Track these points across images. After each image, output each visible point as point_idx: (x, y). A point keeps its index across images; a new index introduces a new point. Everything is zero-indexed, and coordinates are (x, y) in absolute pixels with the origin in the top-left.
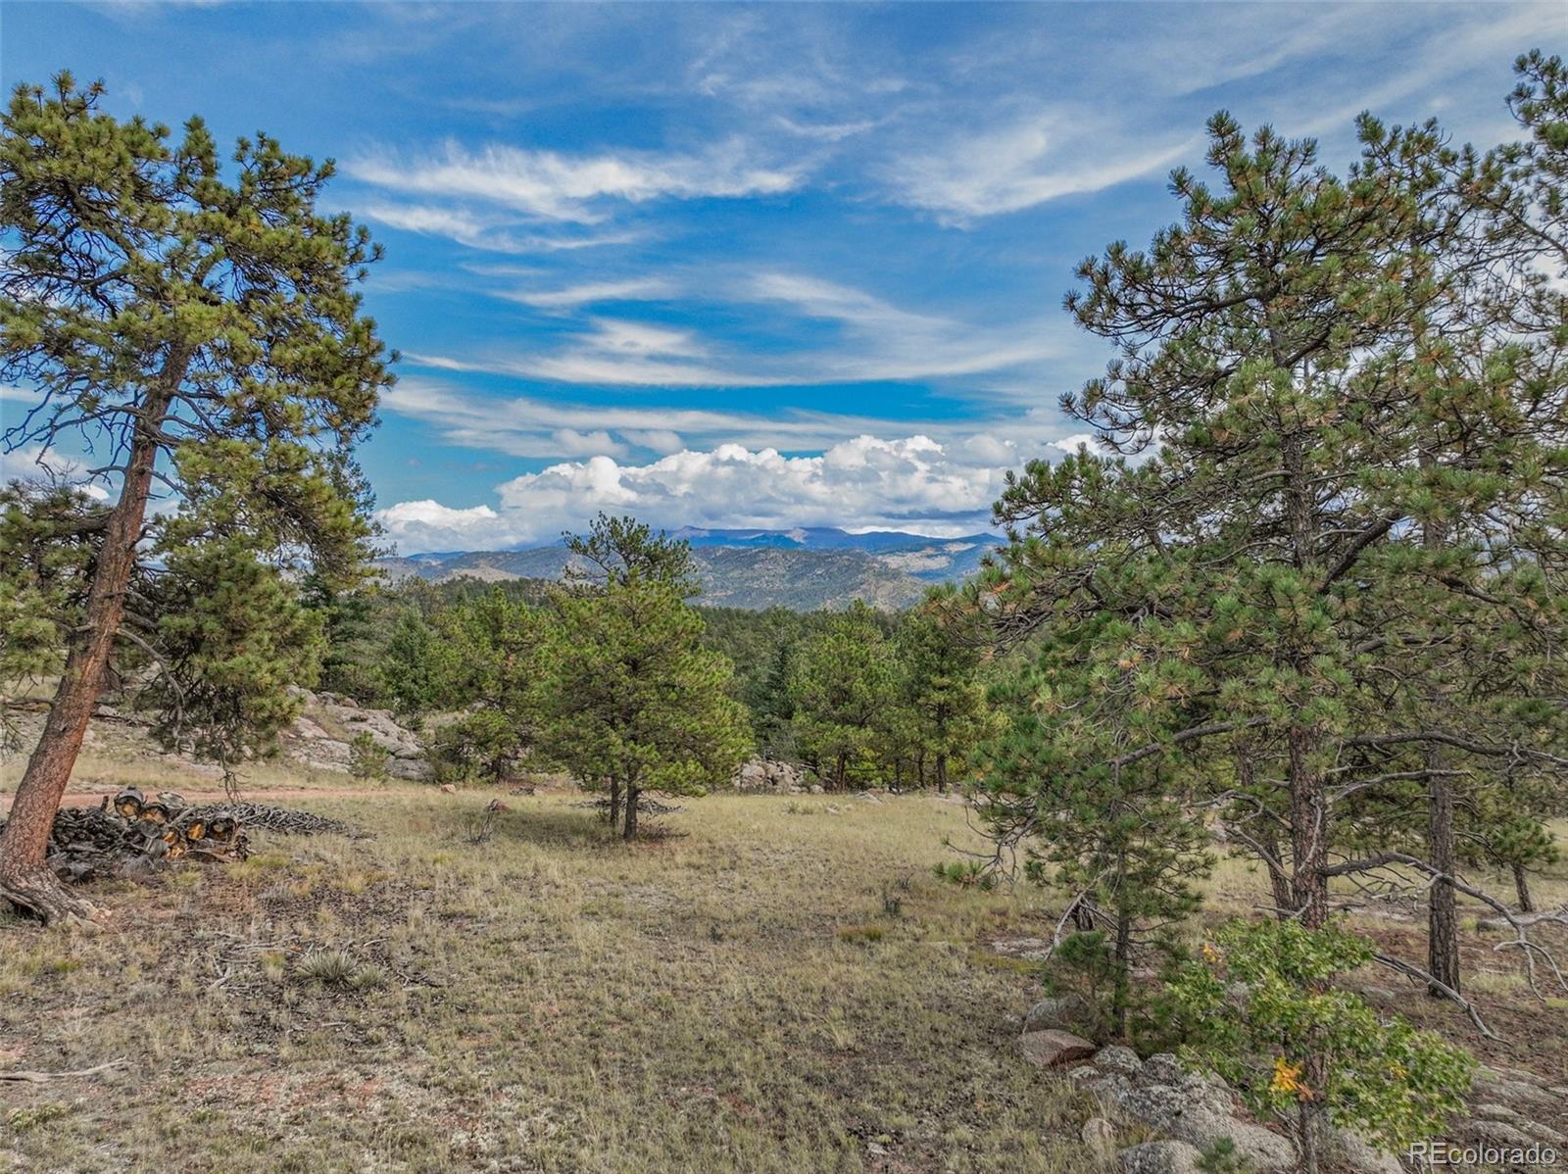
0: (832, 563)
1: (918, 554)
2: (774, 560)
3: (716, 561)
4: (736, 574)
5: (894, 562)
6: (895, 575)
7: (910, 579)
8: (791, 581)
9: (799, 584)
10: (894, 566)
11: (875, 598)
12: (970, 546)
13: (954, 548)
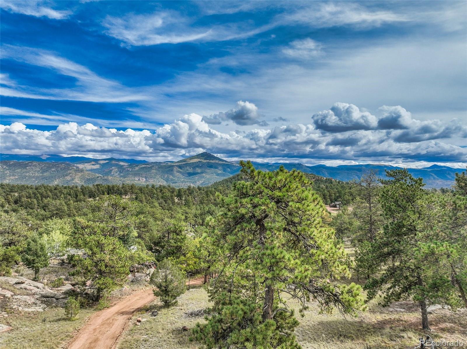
0: (58, 167)
1: (89, 164)
2: (35, 166)
3: (10, 166)
4: (19, 170)
5: (81, 166)
6: (82, 171)
7: (87, 172)
8: (42, 173)
9: (45, 174)
10: (81, 168)
11: (75, 179)
12: (107, 161)
13: (102, 162)
